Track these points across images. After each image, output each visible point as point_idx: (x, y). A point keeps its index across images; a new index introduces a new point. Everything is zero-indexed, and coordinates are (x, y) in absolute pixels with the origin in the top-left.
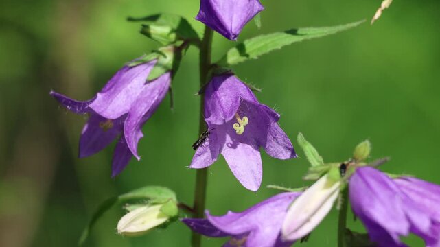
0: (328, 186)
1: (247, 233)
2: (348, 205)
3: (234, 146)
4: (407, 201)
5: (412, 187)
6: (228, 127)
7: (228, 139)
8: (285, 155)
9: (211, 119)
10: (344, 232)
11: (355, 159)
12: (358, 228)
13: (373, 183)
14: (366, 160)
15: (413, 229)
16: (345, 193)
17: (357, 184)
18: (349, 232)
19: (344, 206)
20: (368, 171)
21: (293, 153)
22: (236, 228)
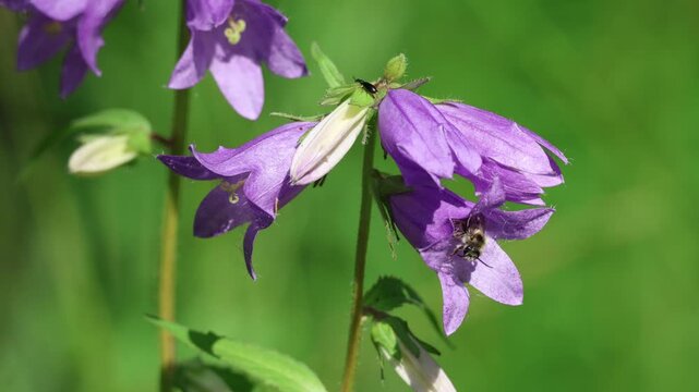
0: (350, 114)
1: (245, 175)
2: (376, 138)
3: (226, 60)
4: (453, 133)
5: (459, 115)
6: (218, 34)
7: (219, 51)
8: (294, 73)
9: (196, 23)
10: (371, 174)
11: (385, 79)
12: (390, 168)
13: (410, 111)
14: (401, 80)
15: (459, 169)
16: (373, 123)
17: (389, 112)
18: (377, 174)
19: (371, 141)
20: (403, 94)
21: (305, 71)
22: (229, 168)
